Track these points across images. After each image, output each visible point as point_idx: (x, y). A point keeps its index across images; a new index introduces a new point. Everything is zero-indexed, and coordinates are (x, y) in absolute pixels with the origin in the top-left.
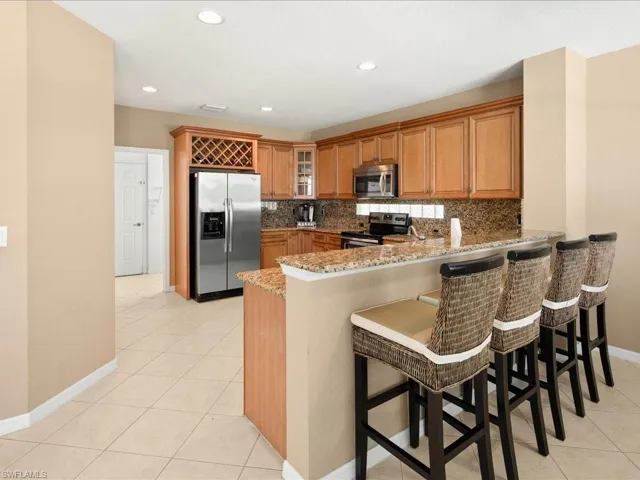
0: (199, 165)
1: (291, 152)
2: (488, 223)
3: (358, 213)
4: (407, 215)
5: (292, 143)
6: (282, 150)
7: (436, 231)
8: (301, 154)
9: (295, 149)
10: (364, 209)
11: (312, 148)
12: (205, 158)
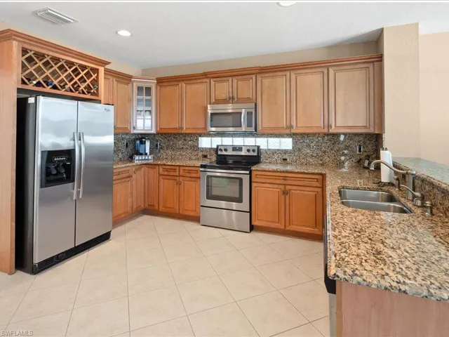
0: (30, 87)
1: (130, 85)
2: (333, 152)
3: (200, 146)
4: (258, 147)
5: (131, 77)
6: (122, 83)
7: (286, 160)
8: (140, 89)
9: (134, 84)
10: (205, 143)
11: (152, 84)
12: (40, 79)
